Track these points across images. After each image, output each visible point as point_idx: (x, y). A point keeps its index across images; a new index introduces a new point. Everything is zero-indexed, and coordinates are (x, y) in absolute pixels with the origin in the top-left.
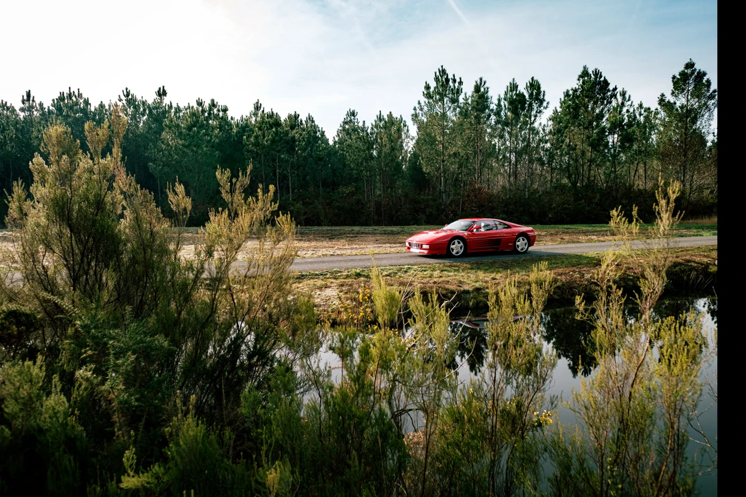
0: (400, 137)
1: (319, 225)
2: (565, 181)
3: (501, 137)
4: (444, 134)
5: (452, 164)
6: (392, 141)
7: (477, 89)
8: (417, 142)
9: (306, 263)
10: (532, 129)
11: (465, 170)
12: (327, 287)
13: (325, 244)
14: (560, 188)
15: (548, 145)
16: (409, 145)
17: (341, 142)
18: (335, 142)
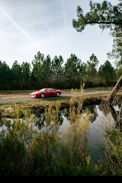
0: (29, 68)
1: (7, 90)
2: (68, 79)
3: (54, 69)
4: (40, 68)
5: (42, 75)
6: (27, 69)
7: (48, 57)
8: (33, 70)
9: (3, 101)
10: (61, 67)
11: (45, 77)
12: (8, 107)
13: (9, 95)
14: (67, 81)
15: (64, 71)
16: (31, 70)
17: (13, 69)
18: (12, 69)
